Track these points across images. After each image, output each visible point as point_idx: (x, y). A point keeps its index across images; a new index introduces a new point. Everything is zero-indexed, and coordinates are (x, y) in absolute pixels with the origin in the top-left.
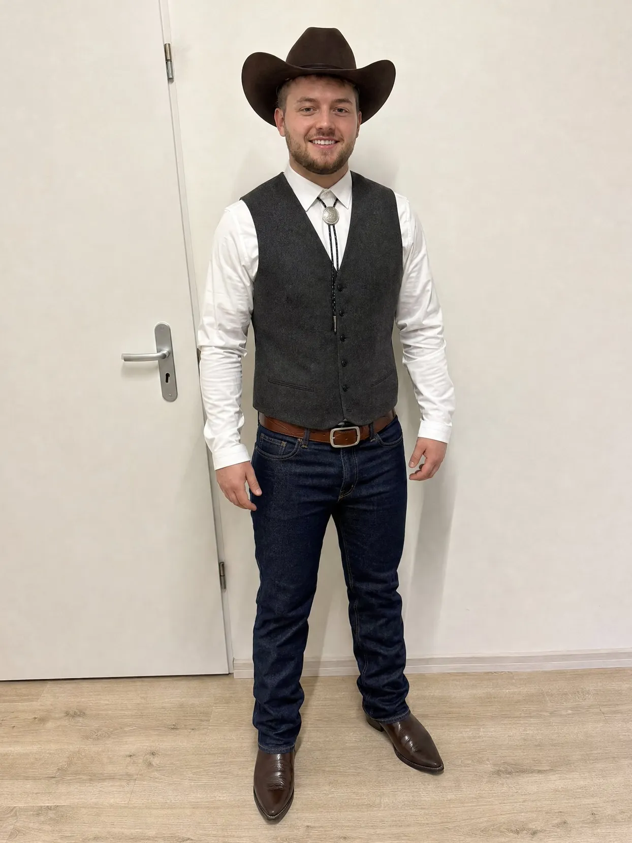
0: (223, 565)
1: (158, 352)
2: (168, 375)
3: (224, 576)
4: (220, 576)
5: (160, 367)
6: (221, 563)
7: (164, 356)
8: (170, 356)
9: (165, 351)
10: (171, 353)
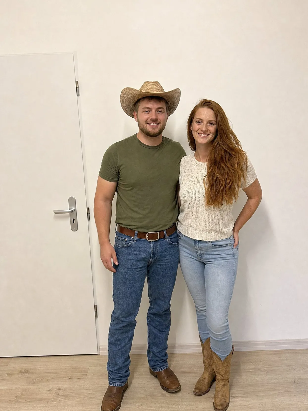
0: (96, 306)
1: (69, 210)
2: (74, 220)
3: (97, 311)
4: (95, 311)
5: (70, 216)
6: (95, 305)
7: (72, 211)
8: (75, 212)
9: (73, 209)
10: (75, 210)
